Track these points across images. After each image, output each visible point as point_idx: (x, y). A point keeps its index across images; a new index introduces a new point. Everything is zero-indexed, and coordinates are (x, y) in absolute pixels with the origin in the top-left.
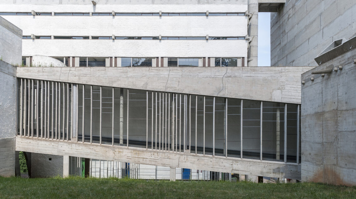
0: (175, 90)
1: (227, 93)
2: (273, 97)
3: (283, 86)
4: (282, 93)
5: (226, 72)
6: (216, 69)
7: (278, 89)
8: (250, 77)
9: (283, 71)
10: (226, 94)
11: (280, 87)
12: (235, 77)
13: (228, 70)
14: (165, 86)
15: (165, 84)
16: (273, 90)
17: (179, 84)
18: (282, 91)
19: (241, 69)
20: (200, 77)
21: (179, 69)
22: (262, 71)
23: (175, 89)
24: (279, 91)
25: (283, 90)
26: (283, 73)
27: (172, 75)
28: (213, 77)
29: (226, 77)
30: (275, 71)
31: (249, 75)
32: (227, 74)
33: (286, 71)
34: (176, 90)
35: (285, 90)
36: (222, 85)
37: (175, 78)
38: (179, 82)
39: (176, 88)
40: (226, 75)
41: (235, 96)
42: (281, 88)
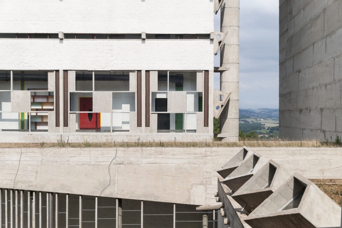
0: (30, 186)
1: (116, 190)
2: (192, 198)
3: (208, 180)
4: (206, 191)
5: (115, 156)
6: (98, 151)
7: (201, 184)
8: (154, 164)
9: (209, 153)
10: (116, 194)
11: (202, 182)
12: (130, 163)
13: (118, 152)
14: (14, 179)
15: (14, 176)
16: (192, 185)
17: (36, 177)
18: (206, 188)
19: (140, 151)
20: (73, 164)
21: (37, 151)
22: (173, 155)
23: (31, 184)
24: (202, 187)
25: (208, 186)
26: (209, 158)
27: (26, 160)
28: (93, 163)
29: (114, 164)
30: (195, 154)
31: (152, 160)
32: (117, 159)
33: (213, 154)
34: (32, 186)
35: (211, 186)
36: (108, 178)
37: (30, 167)
38: (37, 172)
39: (32, 182)
40: (114, 161)
41: (129, 195)
42: (204, 182)
